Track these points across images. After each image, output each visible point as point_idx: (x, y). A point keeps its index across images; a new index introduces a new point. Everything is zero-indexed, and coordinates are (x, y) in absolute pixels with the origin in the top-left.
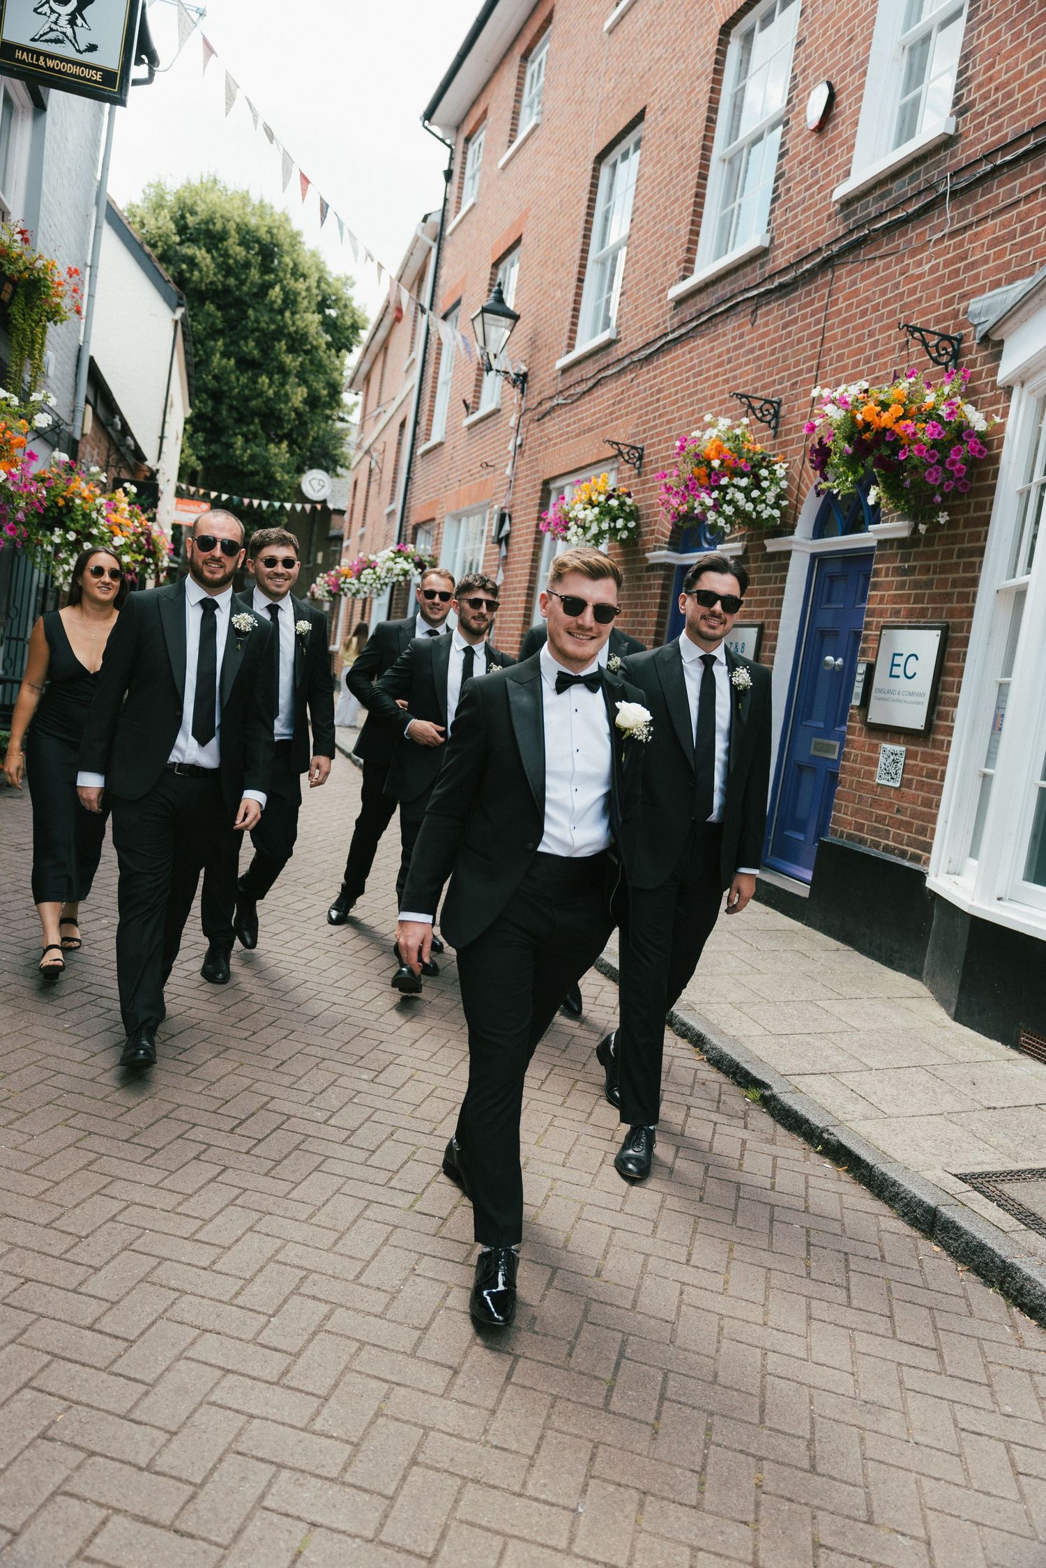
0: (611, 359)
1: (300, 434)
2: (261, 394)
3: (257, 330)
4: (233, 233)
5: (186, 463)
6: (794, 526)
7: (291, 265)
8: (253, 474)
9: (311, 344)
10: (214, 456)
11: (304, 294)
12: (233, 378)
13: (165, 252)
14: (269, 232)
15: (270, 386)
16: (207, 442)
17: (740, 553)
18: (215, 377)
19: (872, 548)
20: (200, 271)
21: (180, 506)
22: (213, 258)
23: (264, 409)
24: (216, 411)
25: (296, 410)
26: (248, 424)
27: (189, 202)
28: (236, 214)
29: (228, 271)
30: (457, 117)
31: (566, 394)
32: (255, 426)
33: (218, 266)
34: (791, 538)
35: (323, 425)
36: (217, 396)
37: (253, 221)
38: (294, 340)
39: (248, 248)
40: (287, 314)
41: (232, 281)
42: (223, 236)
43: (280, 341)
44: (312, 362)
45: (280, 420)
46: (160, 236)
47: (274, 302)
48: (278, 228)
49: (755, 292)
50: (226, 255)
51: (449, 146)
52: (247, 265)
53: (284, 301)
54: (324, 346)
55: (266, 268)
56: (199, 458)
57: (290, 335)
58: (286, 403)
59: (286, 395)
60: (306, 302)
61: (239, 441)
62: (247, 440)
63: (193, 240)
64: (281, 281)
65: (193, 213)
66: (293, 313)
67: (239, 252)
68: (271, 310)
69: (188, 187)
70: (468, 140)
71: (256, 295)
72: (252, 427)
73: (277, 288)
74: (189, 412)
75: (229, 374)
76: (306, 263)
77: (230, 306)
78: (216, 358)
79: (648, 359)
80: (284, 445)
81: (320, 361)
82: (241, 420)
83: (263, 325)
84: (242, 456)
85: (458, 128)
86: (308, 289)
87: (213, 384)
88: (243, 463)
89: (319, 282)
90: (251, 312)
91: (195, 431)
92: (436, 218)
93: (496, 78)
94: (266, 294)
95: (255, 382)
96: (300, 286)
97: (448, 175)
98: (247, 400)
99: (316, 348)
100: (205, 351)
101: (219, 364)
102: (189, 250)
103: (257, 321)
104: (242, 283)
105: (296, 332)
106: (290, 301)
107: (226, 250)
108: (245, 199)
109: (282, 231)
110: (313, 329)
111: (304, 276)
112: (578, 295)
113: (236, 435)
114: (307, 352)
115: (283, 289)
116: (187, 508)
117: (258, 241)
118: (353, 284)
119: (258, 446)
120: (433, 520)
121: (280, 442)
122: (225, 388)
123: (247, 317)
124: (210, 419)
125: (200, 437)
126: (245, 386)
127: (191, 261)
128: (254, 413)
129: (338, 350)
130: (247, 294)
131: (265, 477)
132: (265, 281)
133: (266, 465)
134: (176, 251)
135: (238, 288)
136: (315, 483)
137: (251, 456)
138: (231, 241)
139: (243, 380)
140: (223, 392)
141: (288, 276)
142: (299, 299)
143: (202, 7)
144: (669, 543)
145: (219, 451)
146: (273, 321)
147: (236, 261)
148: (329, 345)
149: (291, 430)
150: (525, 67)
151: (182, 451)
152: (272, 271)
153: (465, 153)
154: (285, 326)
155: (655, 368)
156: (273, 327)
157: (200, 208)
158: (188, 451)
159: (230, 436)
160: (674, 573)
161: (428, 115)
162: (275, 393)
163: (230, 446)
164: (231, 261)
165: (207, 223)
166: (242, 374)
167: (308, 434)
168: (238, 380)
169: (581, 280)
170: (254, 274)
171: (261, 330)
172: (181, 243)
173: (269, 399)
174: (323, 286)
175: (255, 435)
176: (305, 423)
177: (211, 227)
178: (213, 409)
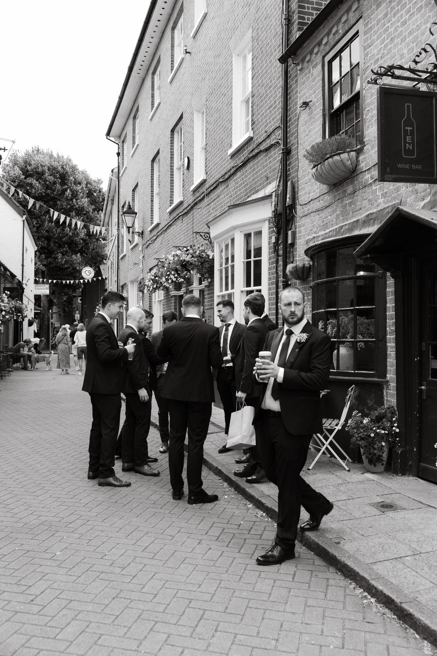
0: (159, 229)
1: (86, 248)
2: (67, 235)
3: (62, 209)
4: (47, 171)
5: (38, 268)
6: (193, 283)
7: (73, 180)
8: (67, 268)
9: (86, 211)
10: (50, 263)
11: (80, 191)
12: (54, 230)
13: (19, 183)
14: (62, 168)
15: (70, 231)
16: (46, 258)
17: (185, 291)
18: (47, 231)
19: (204, 289)
20: (35, 189)
21: (36, 288)
22: (40, 183)
23: (69, 241)
24: (49, 244)
25: (83, 239)
26: (63, 248)
27: (28, 160)
28: (47, 163)
29: (47, 187)
30: (118, 134)
31: (152, 239)
32: (66, 248)
33: (43, 185)
34: (192, 286)
35: (96, 243)
36: (48, 239)
37: (55, 164)
38: (78, 210)
39: (55, 177)
40: (74, 200)
41: (49, 191)
42: (43, 173)
43: (72, 212)
44: (87, 218)
45: (76, 244)
46: (16, 177)
47: (68, 196)
48: (66, 165)
49: (182, 214)
50: (45, 181)
51: (117, 144)
52: (55, 183)
53: (72, 195)
54: (92, 211)
55: (63, 183)
56: (43, 265)
57: (76, 208)
58: (78, 237)
59: (77, 233)
60: (81, 194)
61: (60, 256)
62: (63, 255)
63: (31, 176)
64: (70, 187)
65: (30, 165)
66: (76, 200)
67: (51, 178)
68: (67, 200)
69: (27, 154)
70: (123, 142)
71: (60, 194)
72: (64, 249)
73: (69, 191)
74: (36, 248)
75: (52, 229)
76: (80, 177)
77: (50, 200)
78: (46, 223)
79: (166, 230)
80: (79, 255)
81: (91, 217)
82: (60, 247)
83: (64, 206)
84: (61, 262)
85: (120, 137)
86: (82, 189)
87: (46, 234)
88: (62, 265)
89: (87, 184)
90: (58, 202)
91: (41, 254)
92: (116, 170)
93: (127, 123)
94: (65, 194)
95: (64, 230)
96: (79, 188)
97: (118, 154)
98: (61, 238)
99: (88, 212)
100: (41, 221)
101: (47, 226)
102: (29, 180)
103: (62, 205)
104: (54, 191)
105: (79, 207)
106: (75, 195)
107: (45, 178)
108: (51, 156)
109: (68, 166)
110: (86, 205)
111: (80, 183)
112: (152, 206)
113: (58, 253)
114: (84, 214)
115: (71, 190)
116: (40, 288)
117: (58, 172)
118: (102, 182)
119: (68, 256)
120: (126, 283)
121: (77, 253)
122: (52, 235)
123: (57, 205)
124: (47, 248)
125: (43, 256)
126: (59, 233)
127: (31, 185)
128: (65, 243)
129: (98, 212)
130: (56, 195)
131: (73, 269)
132: (63, 189)
133: (72, 264)
134: (24, 182)
135: (52, 193)
136: (87, 272)
137: (65, 261)
138: (47, 174)
139: (59, 230)
140: (51, 237)
141: (73, 185)
142: (79, 193)
143: (14, 140)
144: (175, 289)
145: (52, 261)
146: (68, 204)
147: (50, 182)
148: (94, 210)
149: (82, 247)
150: (135, 121)
151: (35, 264)
152: (65, 184)
153: (123, 147)
154: (74, 205)
155: (168, 234)
156: (69, 207)
157: (33, 162)
158: (39, 263)
159: (56, 254)
160: (178, 298)
161: (108, 134)
162: (73, 234)
163: (56, 258)
164: (48, 183)
165: (35, 169)
166: (58, 228)
167: (89, 248)
168: (56, 231)
169: (152, 201)
170: (58, 186)
171: (65, 209)
172: (25, 178)
173: (70, 236)
174: (89, 185)
175: (66, 252)
176: (88, 244)
177: (37, 170)
178: (47, 244)
